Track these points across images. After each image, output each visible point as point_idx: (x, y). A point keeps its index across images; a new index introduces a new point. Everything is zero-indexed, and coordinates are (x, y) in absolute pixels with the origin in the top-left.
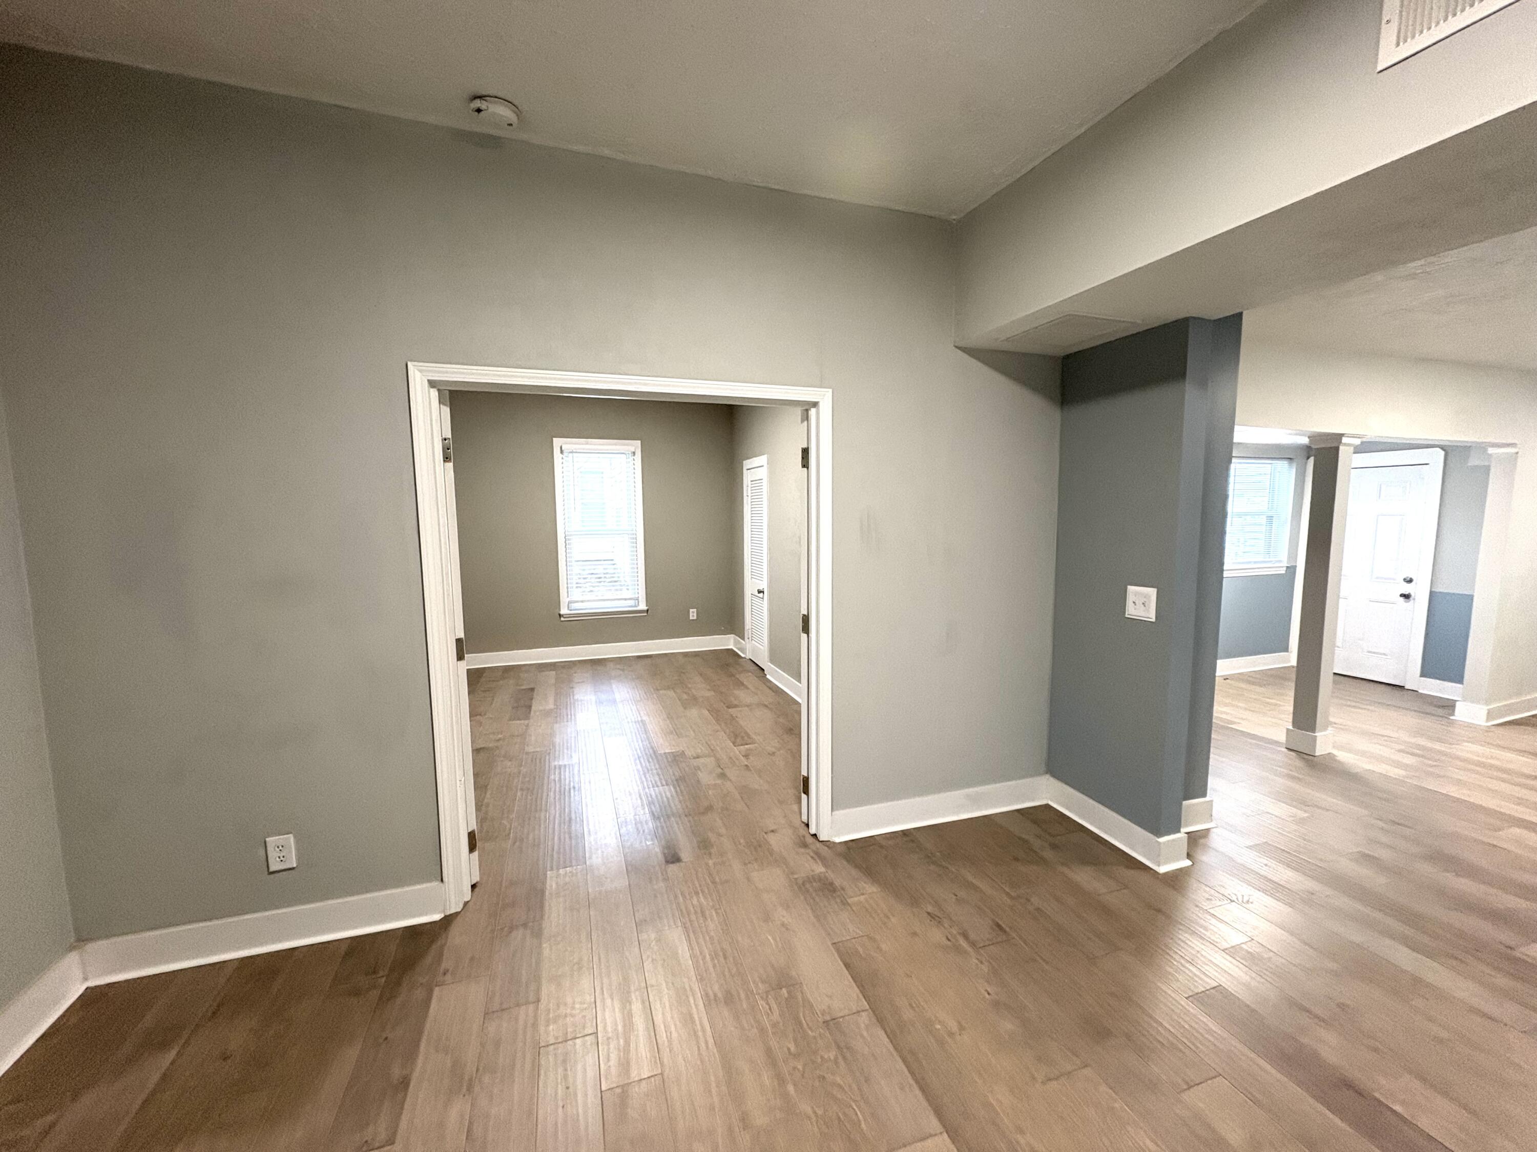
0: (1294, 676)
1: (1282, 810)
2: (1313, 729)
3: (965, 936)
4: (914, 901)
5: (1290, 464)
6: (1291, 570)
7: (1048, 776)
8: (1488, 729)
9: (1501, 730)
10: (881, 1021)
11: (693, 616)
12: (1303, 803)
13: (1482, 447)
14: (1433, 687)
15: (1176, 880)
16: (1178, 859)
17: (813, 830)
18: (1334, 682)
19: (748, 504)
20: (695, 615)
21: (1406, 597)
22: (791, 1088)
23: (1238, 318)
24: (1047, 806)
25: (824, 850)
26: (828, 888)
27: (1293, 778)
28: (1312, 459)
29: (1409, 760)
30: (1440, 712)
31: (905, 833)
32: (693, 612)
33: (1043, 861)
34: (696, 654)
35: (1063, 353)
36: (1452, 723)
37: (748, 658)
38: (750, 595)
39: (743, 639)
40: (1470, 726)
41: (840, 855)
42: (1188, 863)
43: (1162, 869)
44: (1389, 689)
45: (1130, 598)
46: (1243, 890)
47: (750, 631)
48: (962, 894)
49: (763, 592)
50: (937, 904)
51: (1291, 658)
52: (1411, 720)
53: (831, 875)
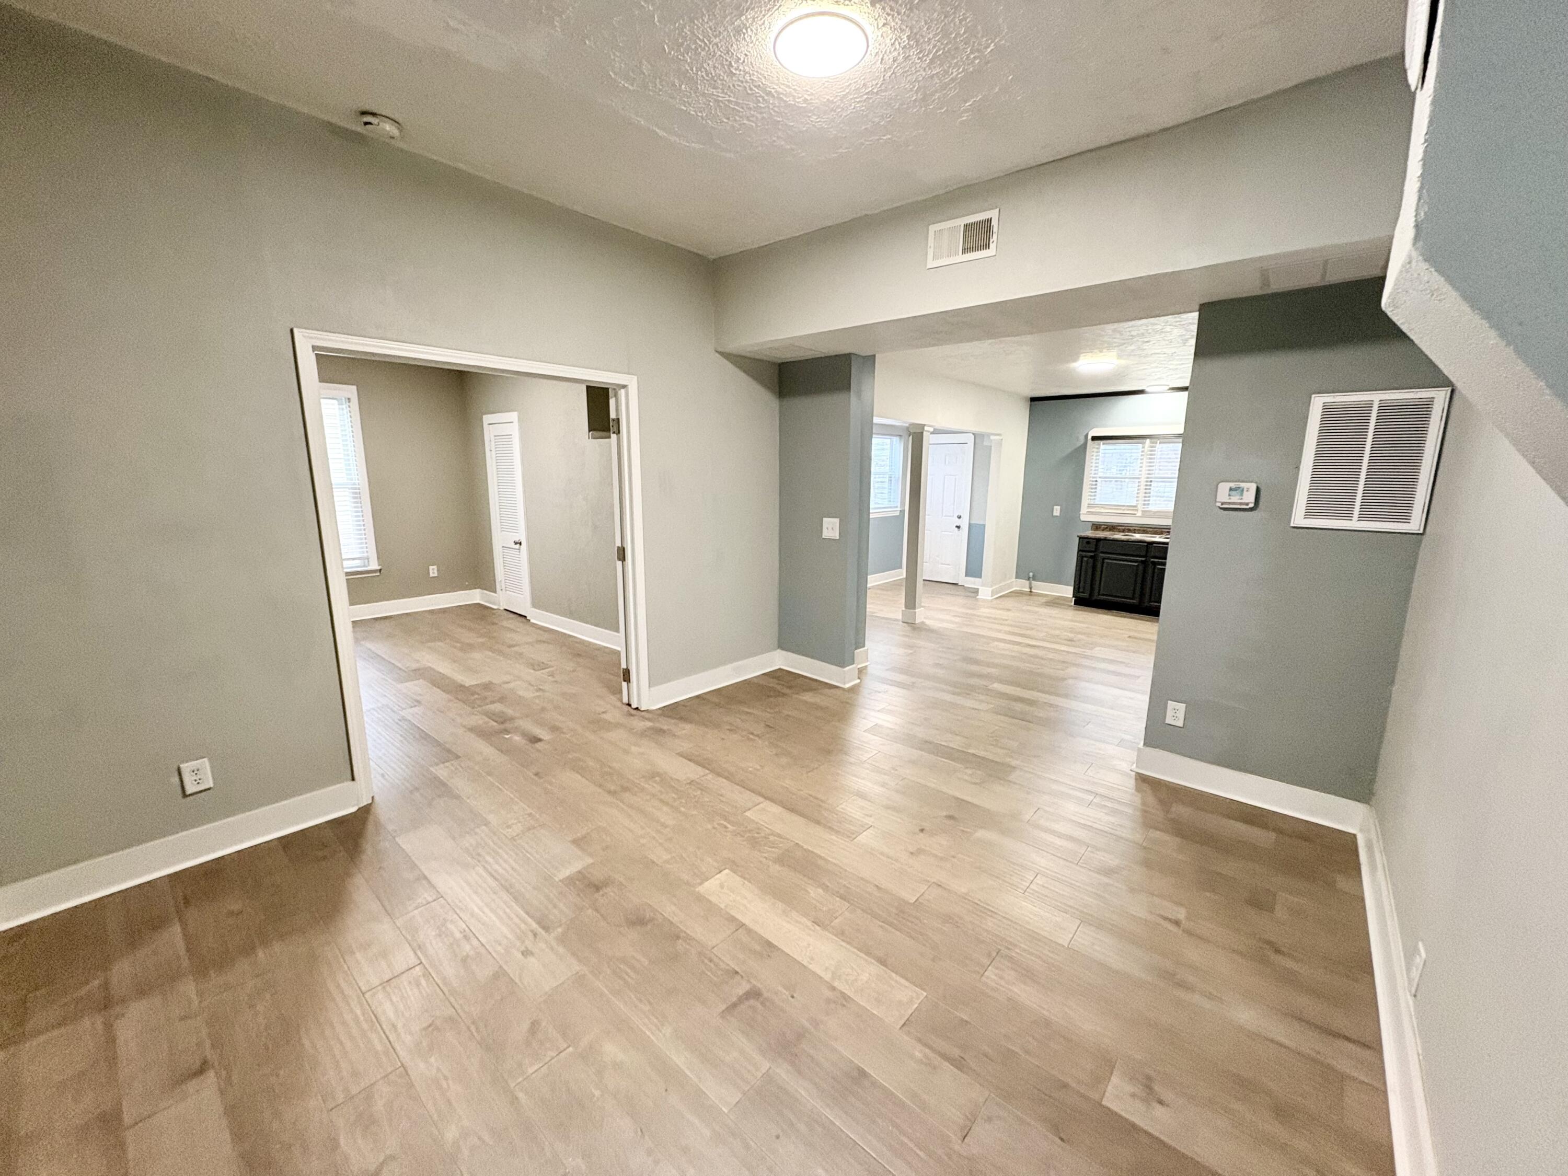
0: (904, 584)
1: (902, 651)
2: (914, 608)
3: (752, 734)
4: (717, 726)
5: (900, 439)
6: (902, 512)
7: (779, 651)
8: (992, 601)
9: (998, 601)
10: (719, 775)
11: (434, 573)
12: (910, 647)
13: (989, 435)
14: (971, 582)
15: (854, 690)
16: (854, 680)
17: (634, 706)
18: (924, 585)
19: (491, 458)
20: (436, 571)
21: (958, 527)
22: (683, 809)
23: (873, 357)
24: (780, 669)
25: (647, 715)
26: (661, 731)
27: (908, 636)
28: (911, 437)
29: (957, 620)
30: (973, 595)
31: (698, 697)
32: (433, 569)
33: (784, 695)
34: (444, 611)
35: (780, 361)
36: (977, 600)
37: (502, 608)
38: (501, 549)
39: (495, 592)
40: (984, 600)
41: (660, 715)
42: (858, 681)
43: (847, 686)
44: (951, 586)
45: (825, 526)
46: (884, 687)
47: (503, 582)
48: (743, 717)
49: (520, 544)
50: (731, 724)
51: (902, 573)
52: (961, 600)
53: (657, 725)
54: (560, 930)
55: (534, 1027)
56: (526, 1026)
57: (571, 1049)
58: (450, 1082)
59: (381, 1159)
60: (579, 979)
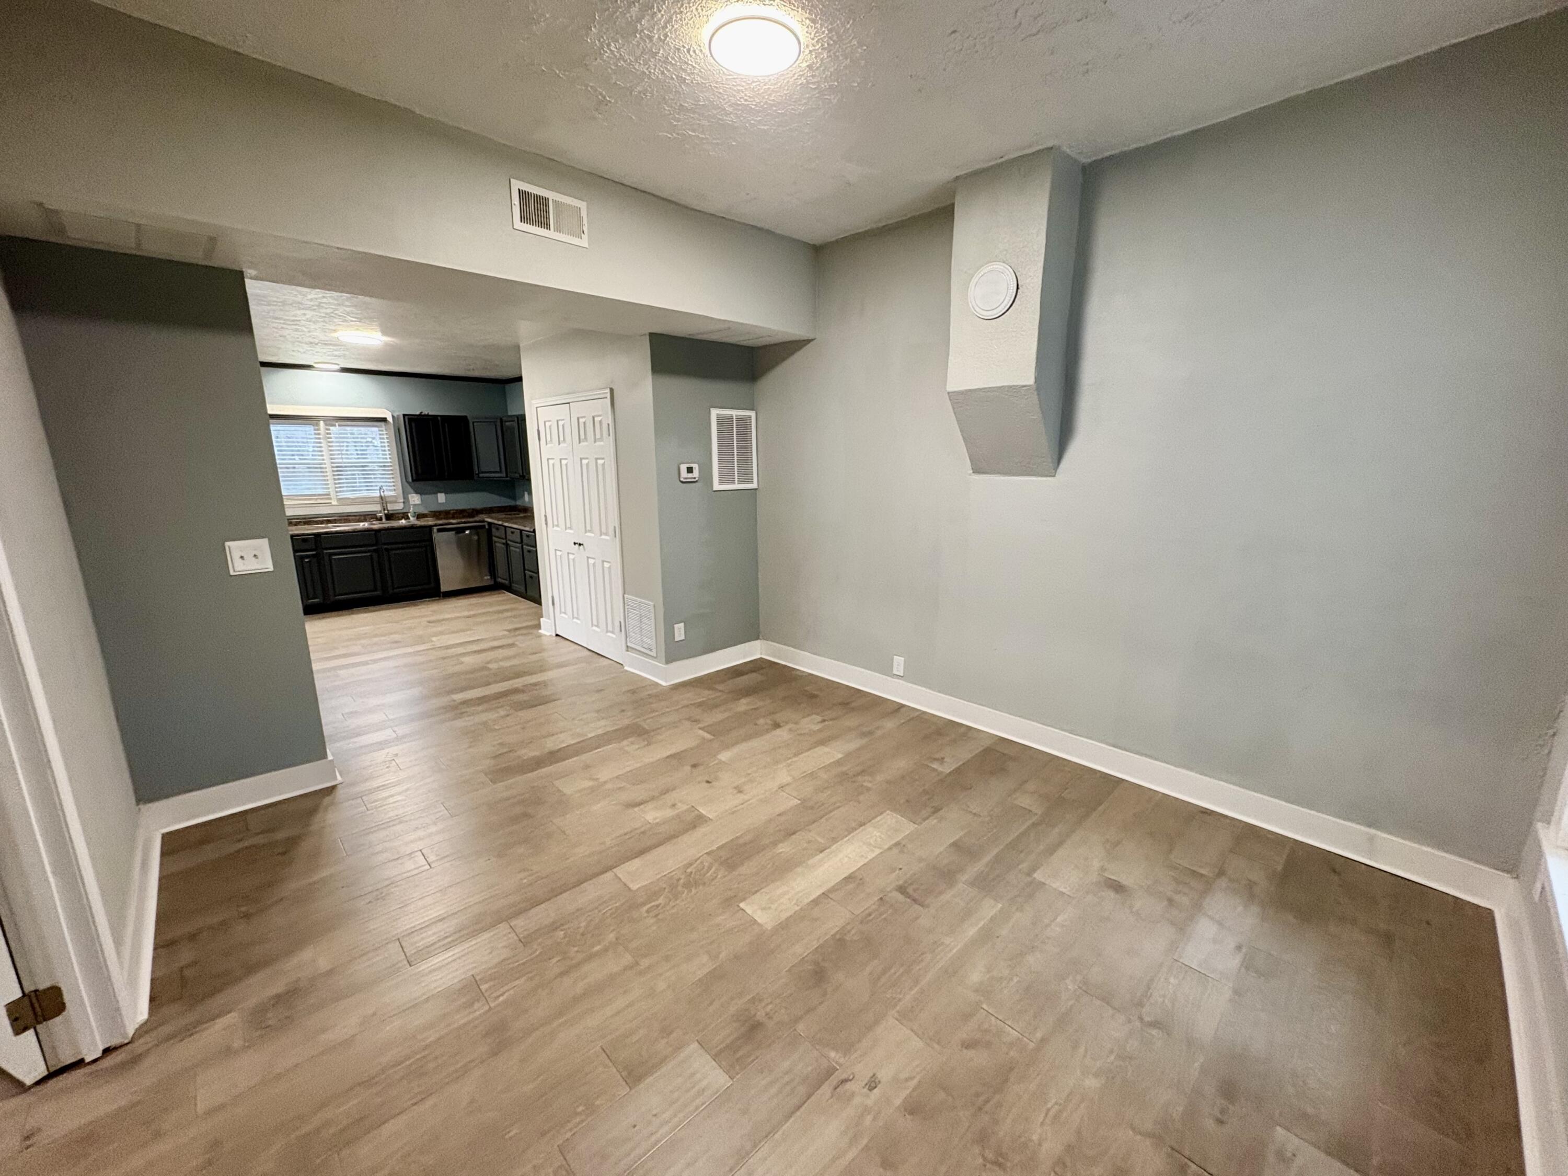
45: (234, 555)
54: (833, 1054)
55: (968, 1045)
56: (971, 1053)
57: (985, 1006)
58: (1049, 1106)
59: (1139, 1137)
60: (905, 1017)
